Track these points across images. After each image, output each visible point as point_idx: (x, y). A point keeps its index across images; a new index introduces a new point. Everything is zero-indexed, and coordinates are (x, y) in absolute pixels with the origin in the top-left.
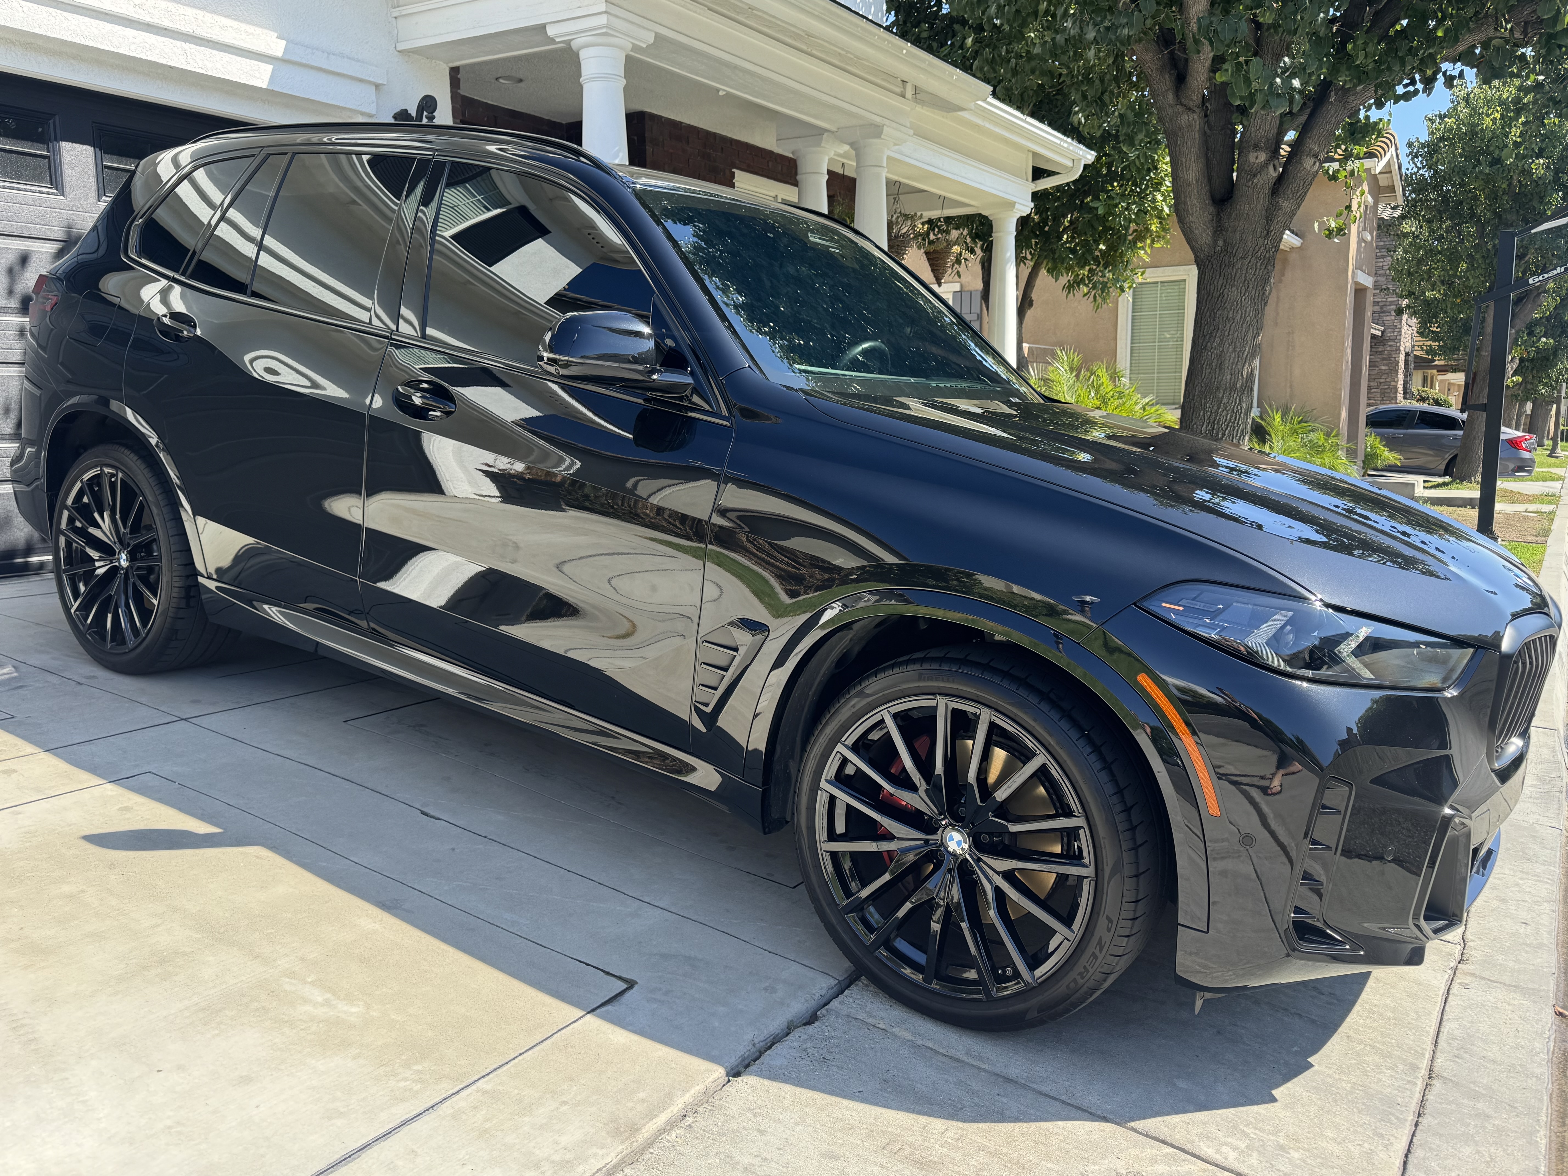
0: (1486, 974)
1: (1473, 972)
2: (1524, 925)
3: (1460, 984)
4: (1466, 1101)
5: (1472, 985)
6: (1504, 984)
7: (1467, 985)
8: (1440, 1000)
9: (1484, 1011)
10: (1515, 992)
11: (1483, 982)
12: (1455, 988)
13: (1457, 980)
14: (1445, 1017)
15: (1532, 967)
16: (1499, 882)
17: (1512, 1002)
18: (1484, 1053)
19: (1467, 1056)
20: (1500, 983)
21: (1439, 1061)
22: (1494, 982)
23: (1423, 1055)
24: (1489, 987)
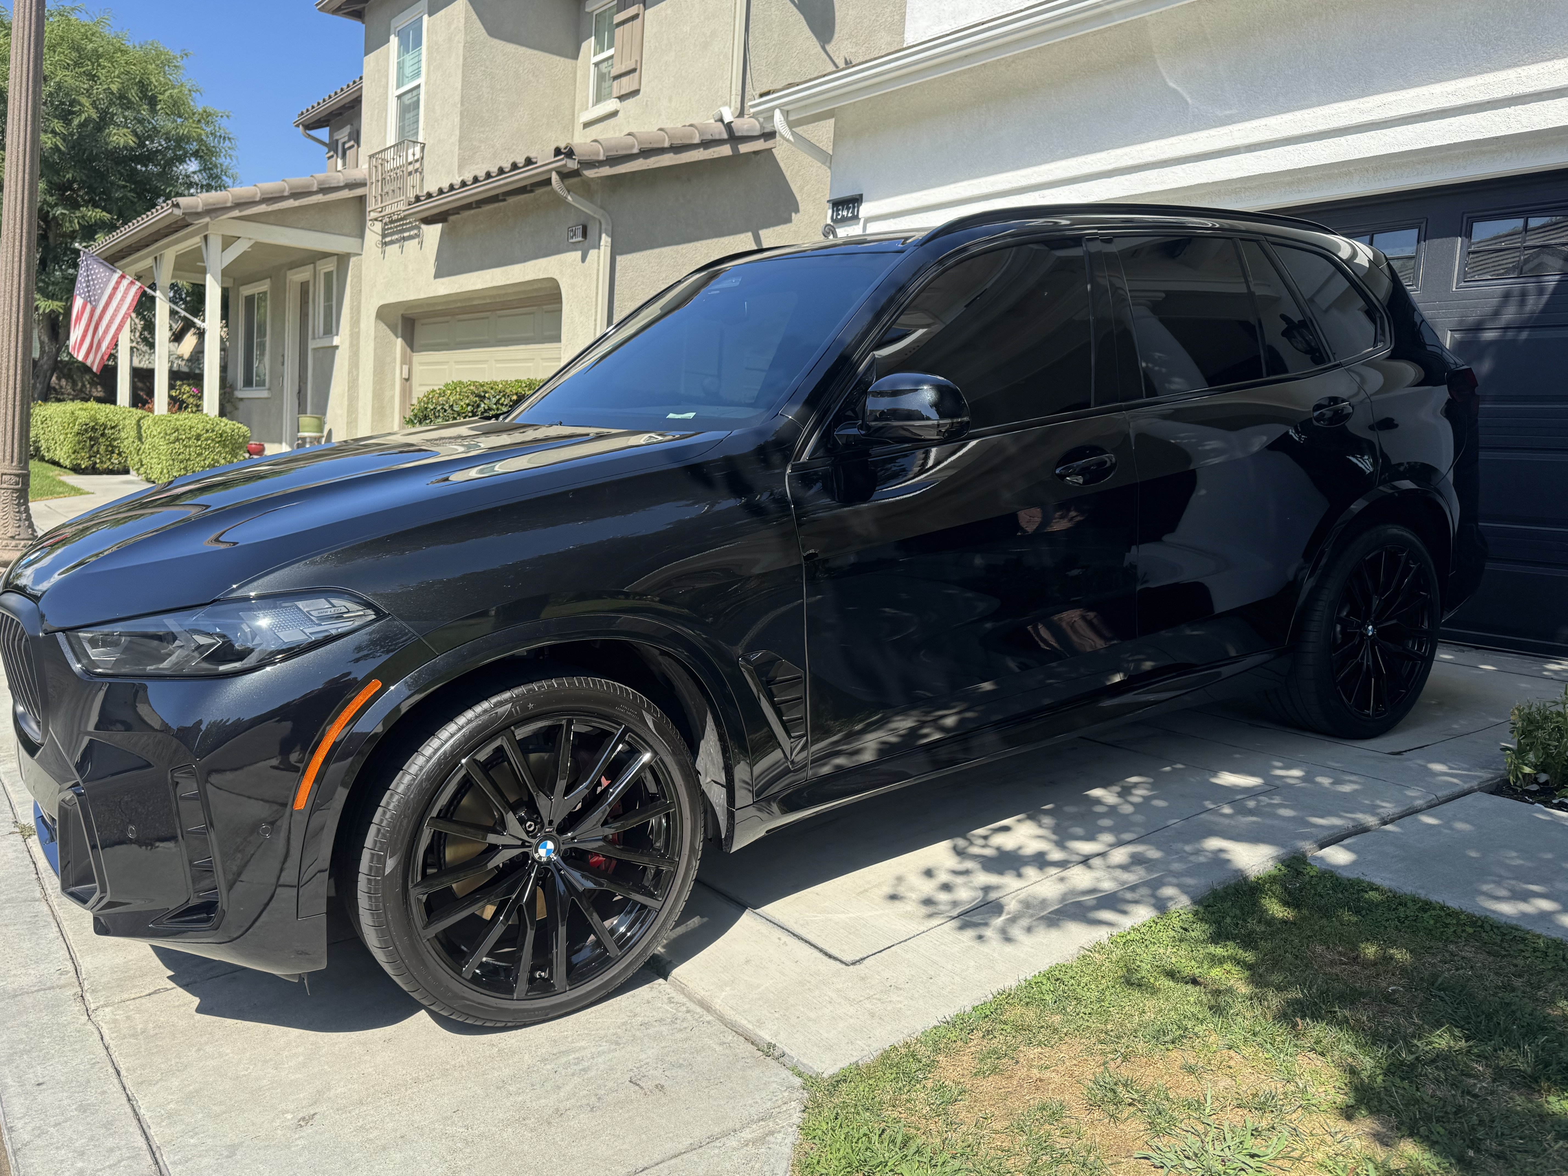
0: (50, 994)
1: (63, 990)
2: (41, 1081)
3: (67, 972)
4: (14, 895)
5: (56, 976)
6: (28, 993)
7: (61, 974)
8: (75, 948)
9: (33, 958)
10: (15, 990)
11: (49, 984)
12: (70, 967)
13: (72, 973)
14: (61, 938)
15: (9, 1024)
16: (110, 1142)
17: (12, 979)
18: (16, 927)
19: (29, 919)
20: (33, 992)
21: (46, 908)
22: (38, 991)
23: (59, 905)
24: (40, 982)
